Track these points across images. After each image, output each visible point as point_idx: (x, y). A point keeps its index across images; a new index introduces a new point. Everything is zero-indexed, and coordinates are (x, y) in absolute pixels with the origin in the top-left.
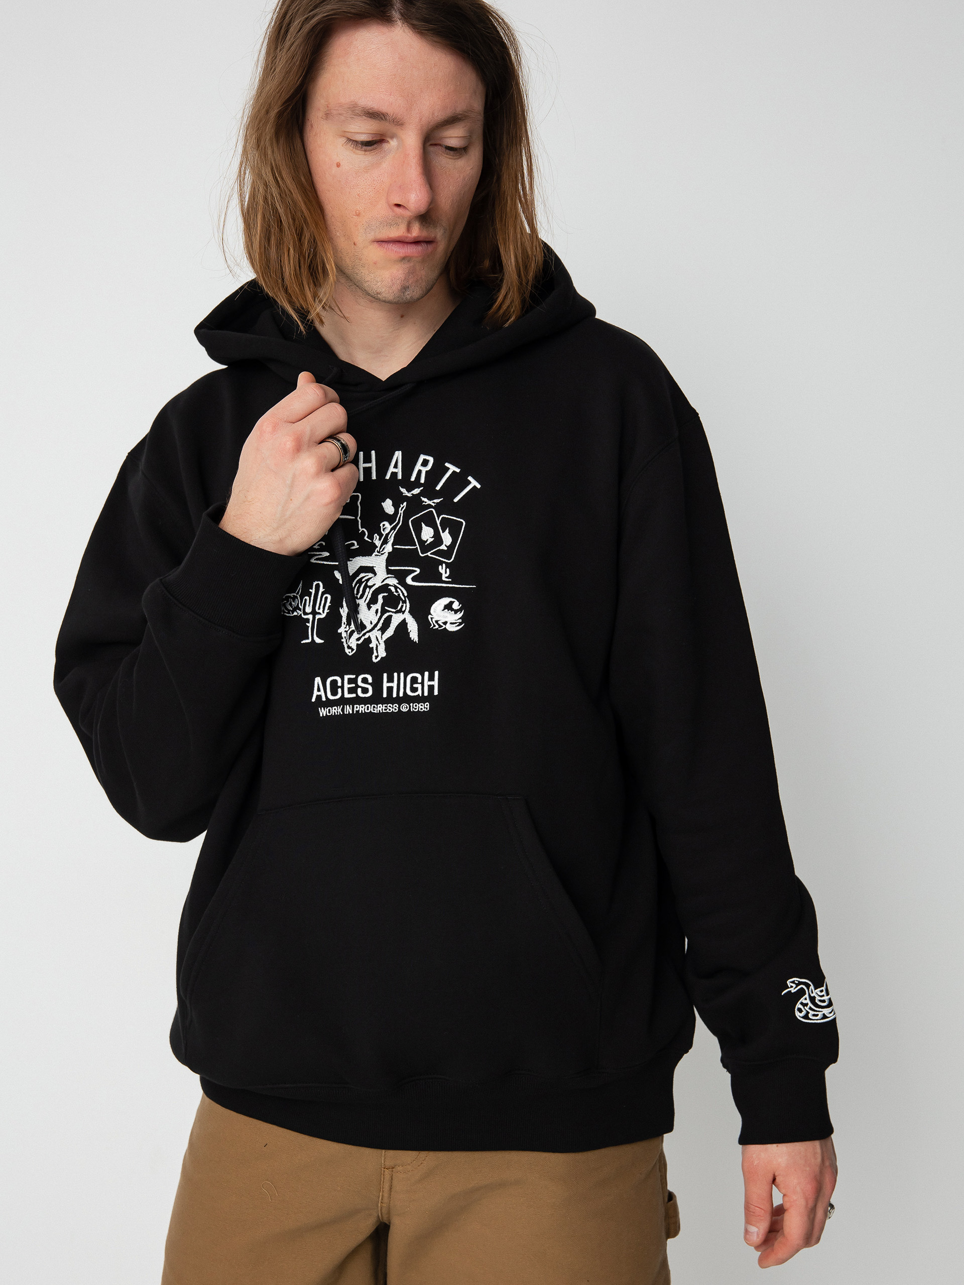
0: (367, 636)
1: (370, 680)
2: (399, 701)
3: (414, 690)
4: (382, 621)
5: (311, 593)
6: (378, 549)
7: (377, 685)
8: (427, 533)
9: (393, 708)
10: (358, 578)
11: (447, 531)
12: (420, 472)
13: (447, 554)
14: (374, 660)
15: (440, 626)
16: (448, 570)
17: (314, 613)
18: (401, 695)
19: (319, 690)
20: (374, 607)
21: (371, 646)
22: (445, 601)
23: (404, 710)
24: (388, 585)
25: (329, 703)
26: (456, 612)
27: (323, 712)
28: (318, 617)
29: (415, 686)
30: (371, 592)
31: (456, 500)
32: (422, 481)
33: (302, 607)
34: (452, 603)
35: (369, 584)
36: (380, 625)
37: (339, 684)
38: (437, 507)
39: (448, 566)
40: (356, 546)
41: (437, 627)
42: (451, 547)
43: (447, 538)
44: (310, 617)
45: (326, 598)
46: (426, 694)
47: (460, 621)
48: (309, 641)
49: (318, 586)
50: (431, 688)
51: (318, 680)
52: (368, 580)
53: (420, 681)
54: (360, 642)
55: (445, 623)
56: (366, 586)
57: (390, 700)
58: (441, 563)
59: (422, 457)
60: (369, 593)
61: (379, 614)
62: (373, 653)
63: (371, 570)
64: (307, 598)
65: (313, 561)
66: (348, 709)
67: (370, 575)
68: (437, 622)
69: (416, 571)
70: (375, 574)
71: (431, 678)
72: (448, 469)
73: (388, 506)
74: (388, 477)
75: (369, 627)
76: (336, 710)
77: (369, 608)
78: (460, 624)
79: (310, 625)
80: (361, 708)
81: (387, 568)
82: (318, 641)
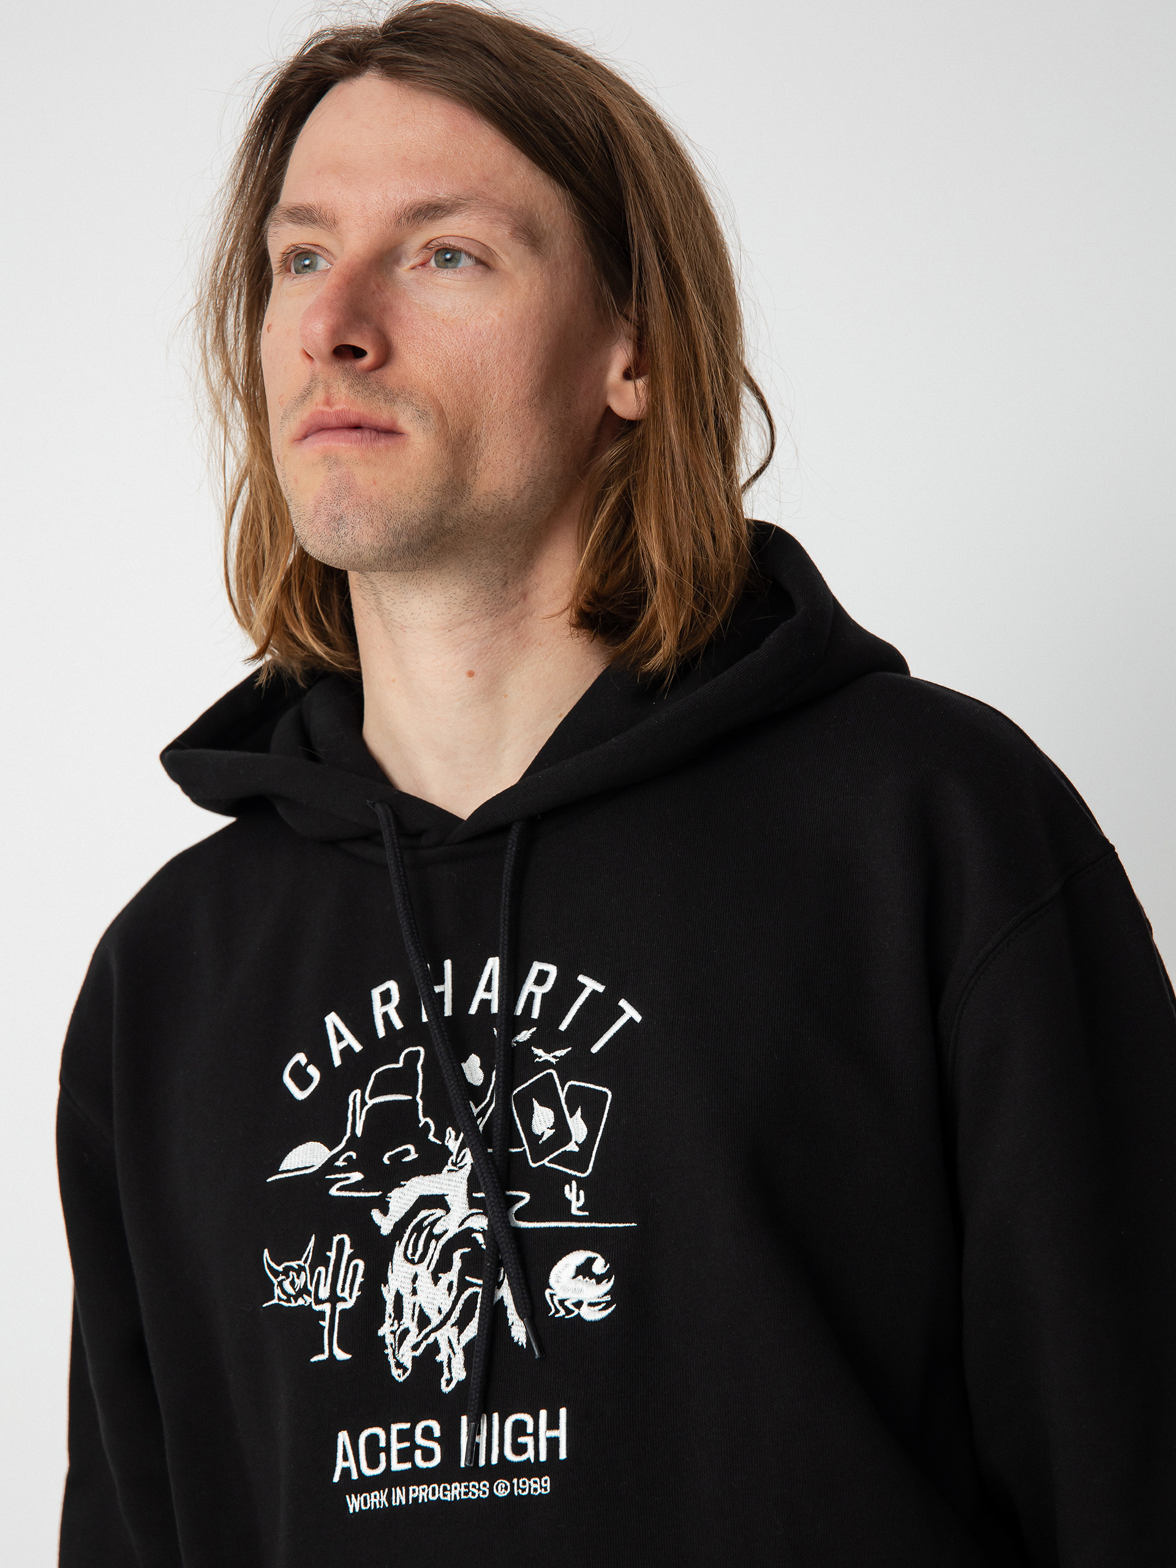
0: (431, 1340)
1: (437, 1433)
2: (491, 1473)
3: (519, 1449)
4: (459, 1306)
5: (329, 1258)
6: (453, 1158)
7: (450, 1441)
8: (543, 1120)
9: (479, 1490)
10: (415, 1221)
11: (579, 1113)
12: (531, 996)
13: (577, 1160)
14: (445, 1389)
15: (569, 1311)
16: (582, 1193)
17: (334, 1299)
18: (494, 1460)
19: (345, 1458)
20: (446, 1278)
21: (438, 1358)
22: (578, 1257)
23: (501, 1493)
24: (471, 1230)
25: (366, 1485)
26: (599, 1279)
27: (354, 1503)
28: (340, 1306)
29: (521, 1440)
30: (439, 1247)
31: (595, 1049)
32: (535, 1014)
33: (312, 1289)
34: (590, 1261)
35: (437, 1230)
36: (456, 1314)
37: (383, 1444)
38: (562, 1066)
39: (582, 1184)
40: (413, 1156)
41: (562, 1313)
42: (586, 1146)
43: (578, 1128)
44: (326, 1308)
45: (356, 1267)
46: (543, 1458)
47: (608, 1298)
48: (324, 1356)
49: (341, 1243)
50: (553, 1443)
51: (343, 1437)
52: (433, 1224)
53: (530, 1429)
54: (418, 1353)
55: (579, 1304)
56: (431, 1236)
57: (473, 1473)
58: (568, 1179)
59: (537, 967)
60: (435, 1250)
61: (454, 1292)
62: (442, 1374)
63: (438, 1202)
64: (322, 1269)
65: (333, 1192)
66: (399, 1496)
67: (439, 1212)
68: (562, 1302)
69: (523, 1198)
70: (447, 1210)
71: (553, 1424)
72: (584, 986)
73: (473, 1069)
74: (473, 1010)
75: (436, 1320)
76: (377, 1499)
77: (436, 1280)
78: (608, 1305)
79: (325, 1324)
80: (422, 1493)
81: (469, 1195)
82: (341, 1355)
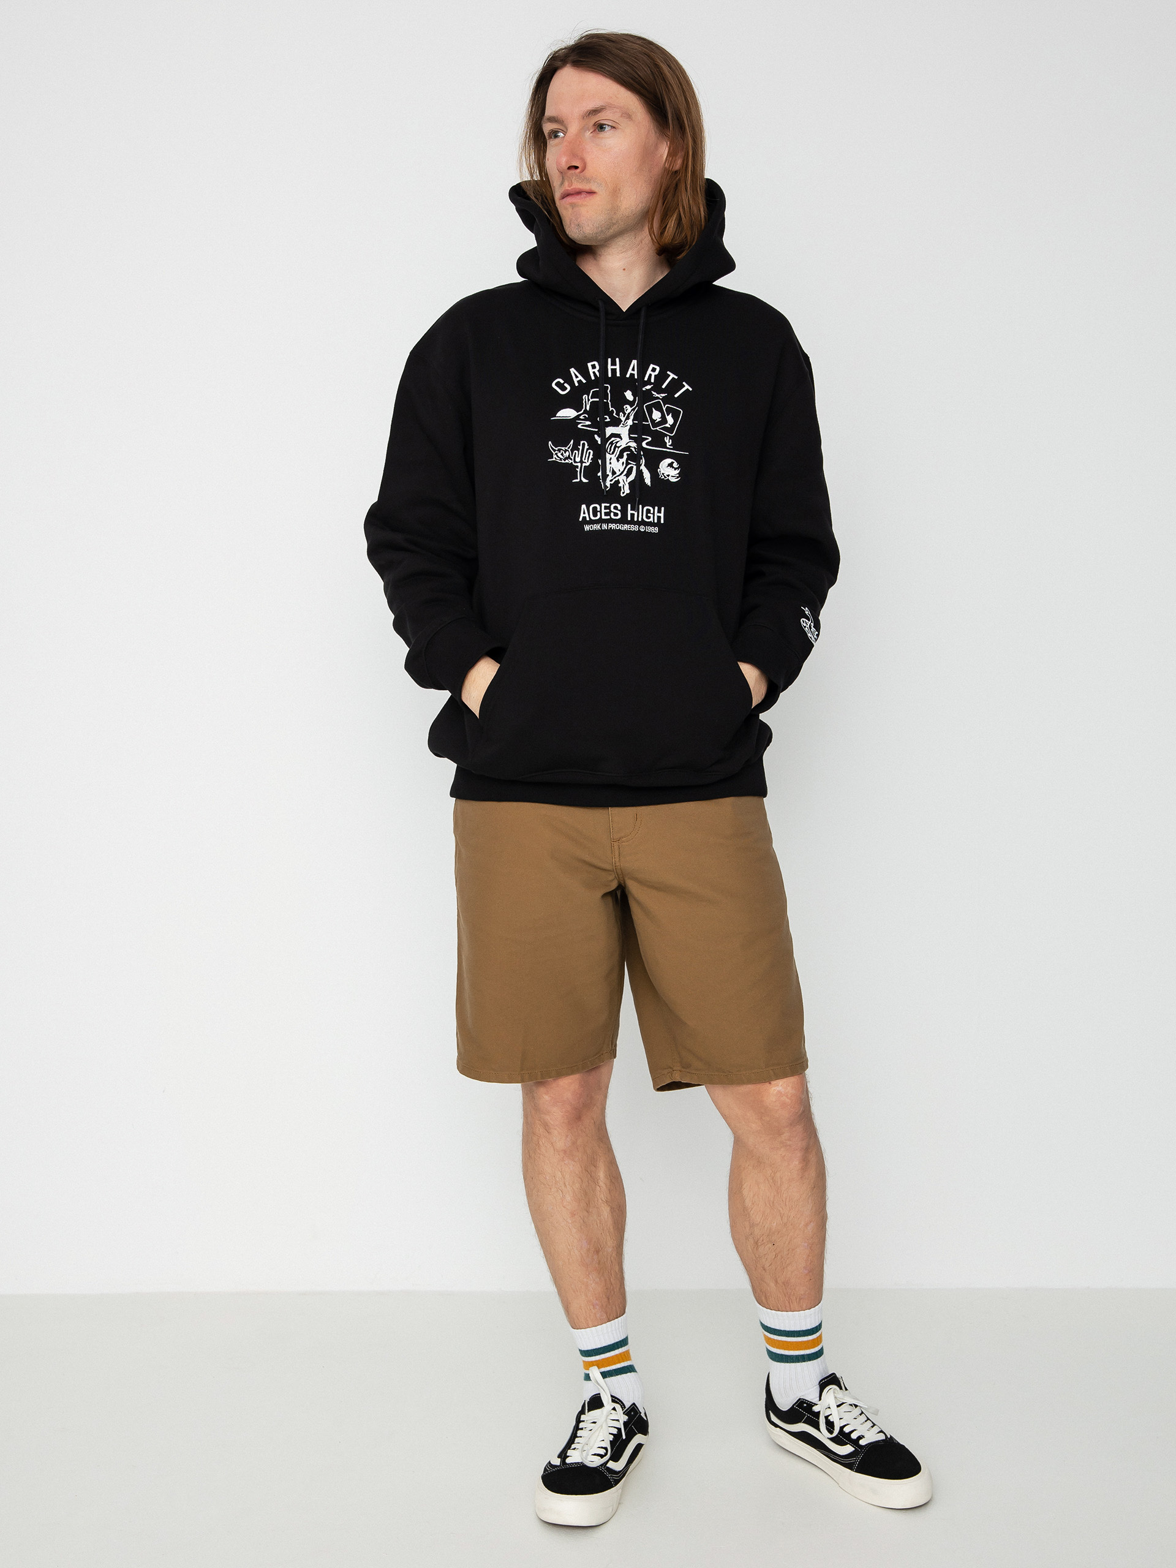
0: (616, 479)
1: (619, 508)
2: (639, 523)
3: (648, 518)
4: (626, 470)
5: (579, 449)
6: (623, 422)
7: (624, 511)
8: (656, 415)
9: (634, 528)
10: (610, 441)
11: (671, 415)
12: (650, 375)
13: (670, 430)
14: (622, 495)
15: (665, 477)
16: (671, 440)
17: (581, 462)
18: (640, 520)
19: (584, 513)
20: (621, 461)
21: (619, 485)
22: (669, 461)
23: (642, 530)
24: (630, 447)
25: (591, 522)
26: (675, 469)
27: (587, 528)
28: (584, 465)
29: (649, 515)
30: (619, 451)
31: (676, 396)
32: (652, 381)
33: (573, 458)
34: (673, 463)
35: (618, 445)
36: (625, 472)
37: (599, 509)
38: (663, 399)
39: (671, 437)
40: (608, 420)
41: (663, 477)
42: (673, 426)
43: (670, 420)
44: (579, 464)
45: (590, 453)
46: (656, 521)
47: (678, 475)
48: (578, 480)
49: (584, 444)
50: (659, 518)
51: (584, 506)
52: (617, 442)
53: (652, 512)
54: (612, 483)
55: (668, 476)
56: (616, 447)
57: (632, 522)
58: (666, 435)
59: (652, 366)
60: (618, 451)
61: (625, 465)
62: (621, 490)
63: (618, 436)
64: (577, 452)
65: (579, 426)
66: (605, 527)
67: (618, 439)
68: (663, 474)
69: (648, 439)
70: (622, 439)
71: (659, 512)
72: (669, 375)
73: (629, 395)
74: (628, 376)
75: (618, 473)
76: (597, 527)
77: (618, 461)
78: (678, 477)
79: (578, 470)
80: (613, 526)
81: (629, 435)
82: (584, 480)
